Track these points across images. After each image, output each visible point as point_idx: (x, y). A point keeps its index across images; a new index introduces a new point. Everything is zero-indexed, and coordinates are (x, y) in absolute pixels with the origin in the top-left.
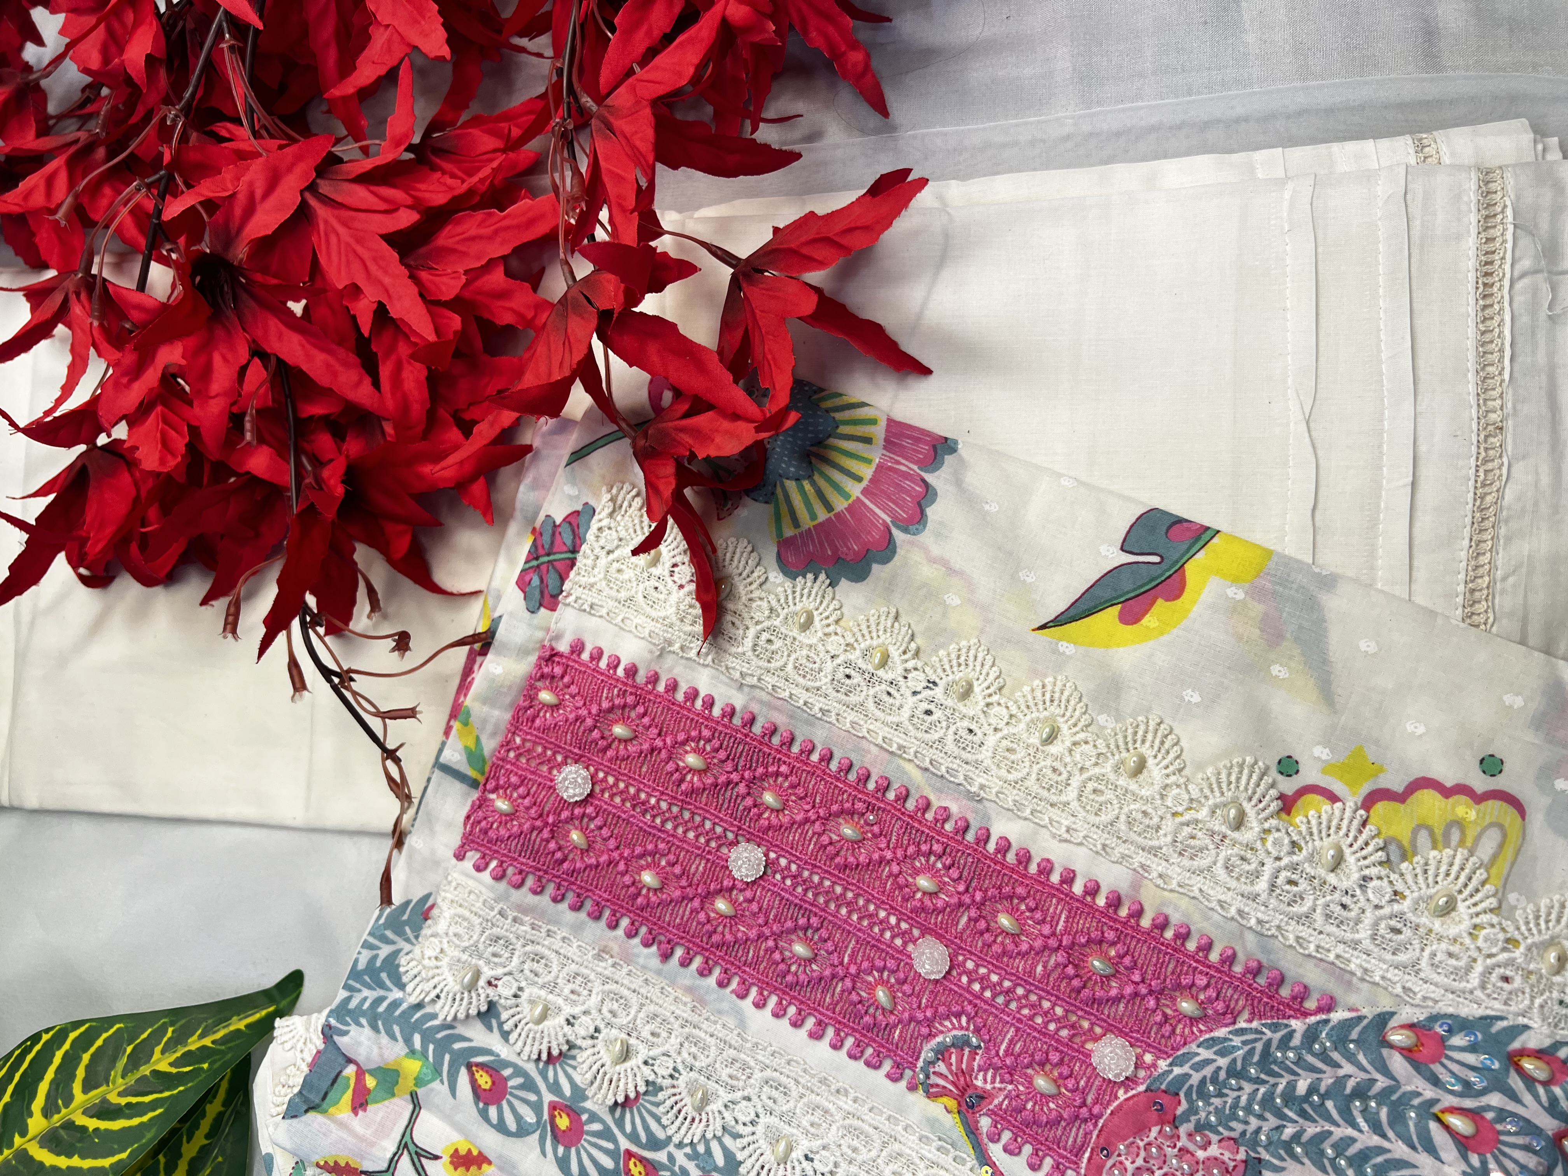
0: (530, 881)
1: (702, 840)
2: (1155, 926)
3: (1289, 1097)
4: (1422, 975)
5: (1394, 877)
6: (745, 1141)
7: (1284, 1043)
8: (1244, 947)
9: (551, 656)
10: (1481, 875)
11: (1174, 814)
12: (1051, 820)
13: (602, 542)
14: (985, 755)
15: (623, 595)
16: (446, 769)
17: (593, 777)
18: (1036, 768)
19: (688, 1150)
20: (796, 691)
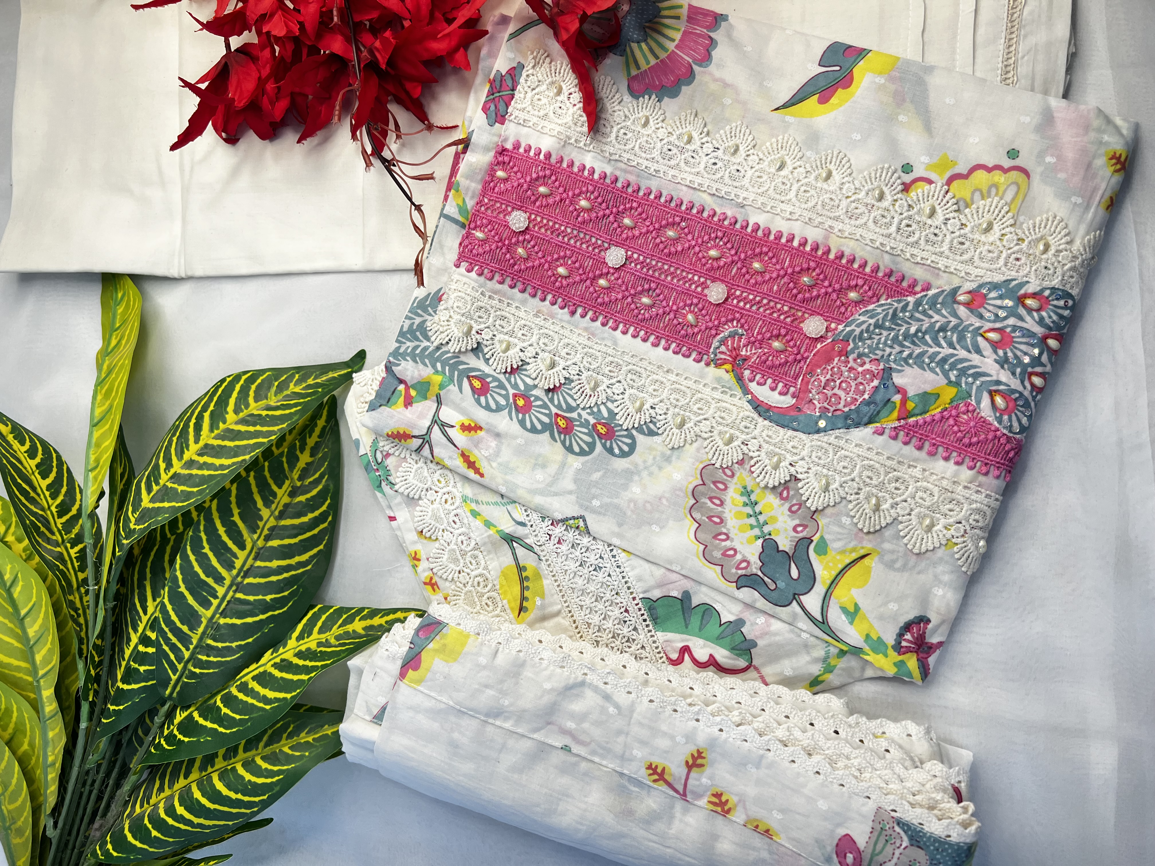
0: (497, 277)
1: (590, 248)
2: (836, 258)
3: (906, 336)
4: (975, 264)
5: (961, 217)
6: (619, 402)
7: (904, 309)
8: (883, 262)
9: (502, 151)
10: (1006, 209)
11: (847, 197)
12: (782, 210)
13: (529, 83)
14: (746, 182)
15: (542, 113)
16: (447, 217)
17: (529, 218)
18: (773, 184)
19: (588, 411)
20: (640, 161)
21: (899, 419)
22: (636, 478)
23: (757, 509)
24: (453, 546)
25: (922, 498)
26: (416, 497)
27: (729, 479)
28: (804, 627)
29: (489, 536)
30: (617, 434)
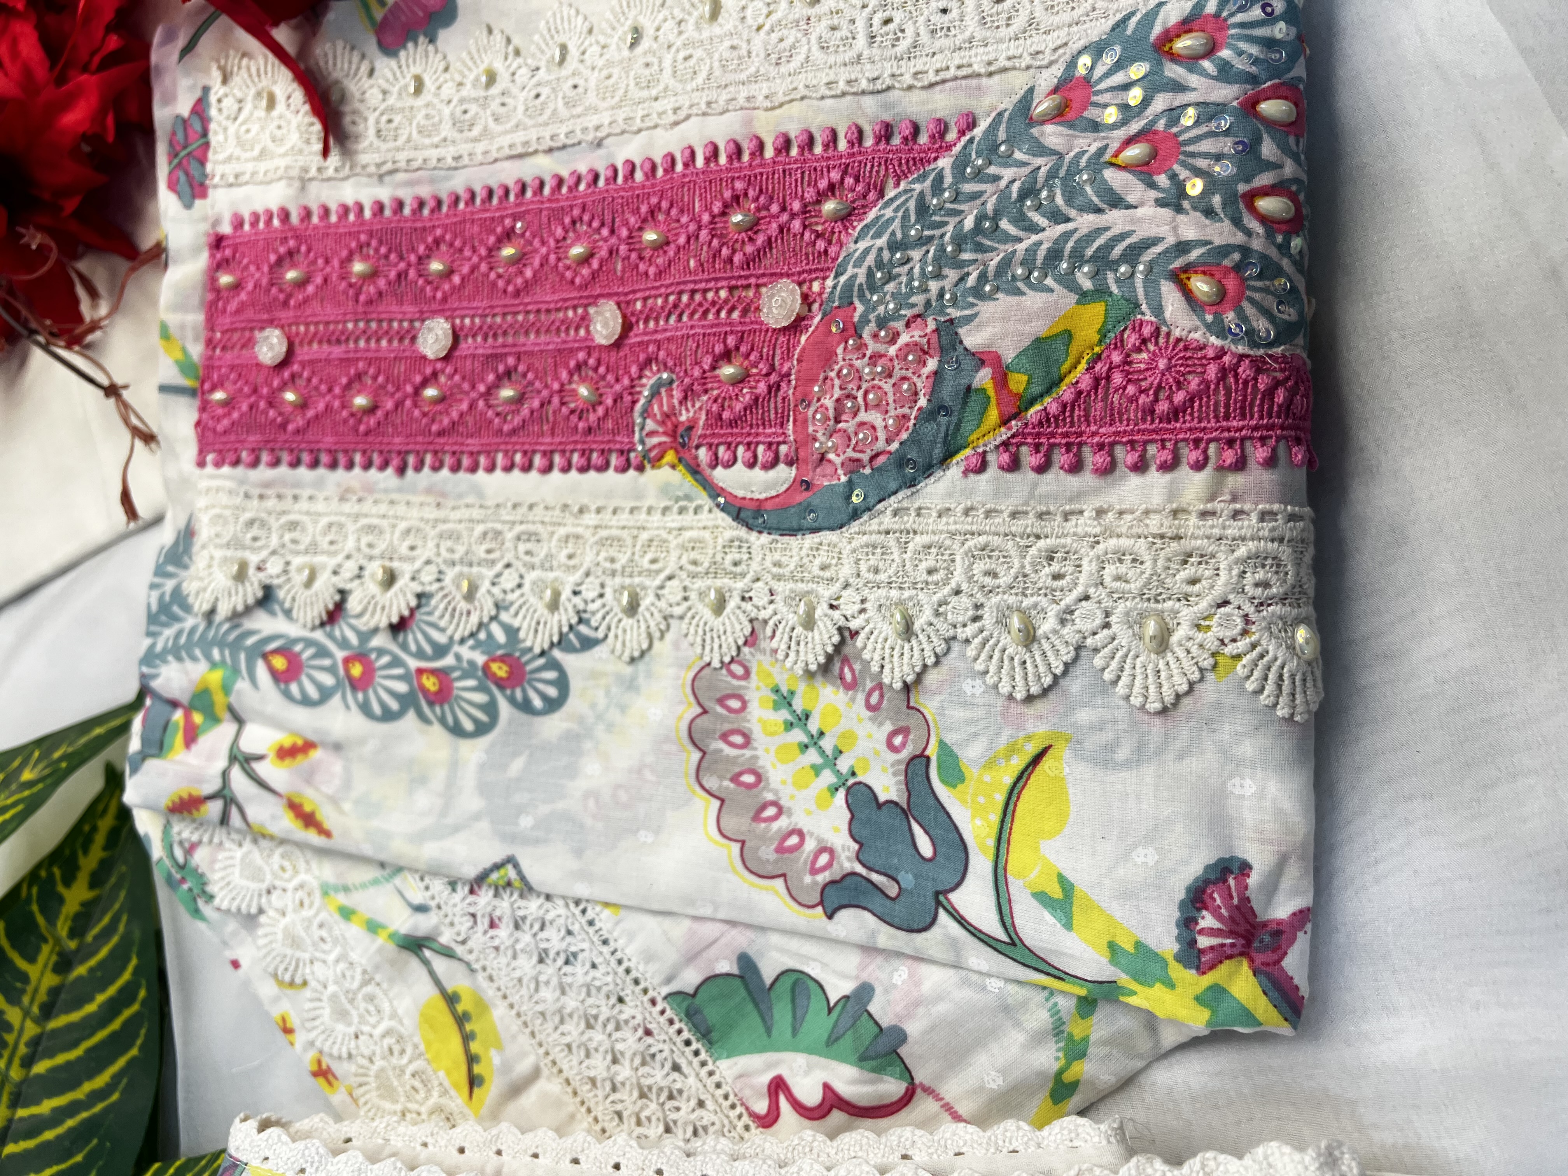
0: (265, 457)
1: (395, 343)
2: (779, 151)
3: (960, 241)
4: (1042, 27)
6: (517, 607)
7: (937, 187)
8: (865, 115)
9: (218, 242)
12: (659, 115)
13: (225, 112)
14: (591, 98)
15: (257, 150)
16: (169, 389)
17: (286, 333)
18: (632, 75)
19: (471, 642)
20: (427, 153)
21: (1005, 422)
22: (588, 745)
23: (813, 726)
24: (332, 988)
25: (1118, 578)
26: (254, 910)
27: (742, 683)
28: (984, 967)
29: (380, 950)
30: (529, 668)
